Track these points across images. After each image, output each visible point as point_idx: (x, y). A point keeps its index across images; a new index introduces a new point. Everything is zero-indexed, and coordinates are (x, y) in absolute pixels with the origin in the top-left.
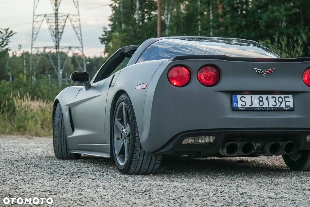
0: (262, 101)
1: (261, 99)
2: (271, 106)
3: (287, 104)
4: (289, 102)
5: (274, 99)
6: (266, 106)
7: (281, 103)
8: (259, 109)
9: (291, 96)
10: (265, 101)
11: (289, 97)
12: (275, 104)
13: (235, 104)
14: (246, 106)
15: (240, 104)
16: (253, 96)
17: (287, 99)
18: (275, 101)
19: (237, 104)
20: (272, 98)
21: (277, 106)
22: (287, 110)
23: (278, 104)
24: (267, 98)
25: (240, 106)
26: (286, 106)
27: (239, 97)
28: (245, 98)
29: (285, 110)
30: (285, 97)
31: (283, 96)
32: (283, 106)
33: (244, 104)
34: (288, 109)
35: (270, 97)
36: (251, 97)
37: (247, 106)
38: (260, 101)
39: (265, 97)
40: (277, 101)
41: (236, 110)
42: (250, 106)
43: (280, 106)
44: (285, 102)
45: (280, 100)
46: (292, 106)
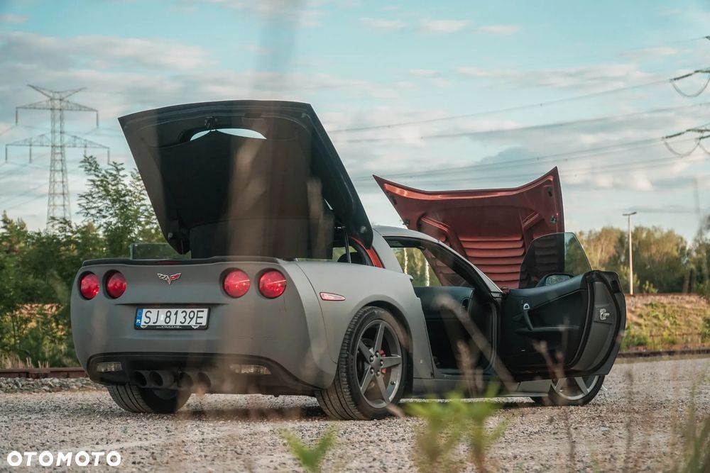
0: (169, 317)
1: (168, 314)
2: (178, 323)
3: (199, 320)
4: (202, 317)
5: (184, 314)
6: (172, 323)
7: (192, 319)
8: (163, 327)
9: (206, 310)
10: (173, 317)
11: (203, 311)
12: (183, 321)
13: (138, 320)
14: (149, 324)
15: (143, 321)
16: (161, 310)
17: (200, 314)
18: (184, 317)
20: (182, 312)
21: (186, 324)
22: (196, 329)
23: (188, 320)
24: (176, 314)
25: (142, 323)
26: (196, 323)
27: (145, 311)
28: (151, 313)
29: (193, 329)
30: (198, 311)
31: (196, 310)
32: (193, 323)
33: (147, 320)
34: (198, 327)
35: (180, 311)
36: (158, 311)
37: (151, 324)
38: (167, 317)
39: (173, 311)
40: (187, 317)
41: (137, 327)
42: (154, 323)
43: (189, 323)
44: (197, 317)
45: (192, 315)
46: (204, 324)
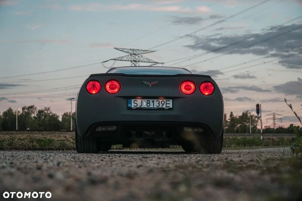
0: (149, 103)
1: (148, 102)
2: (155, 106)
3: (168, 105)
4: (169, 104)
5: (158, 102)
6: (151, 106)
7: (163, 104)
8: (146, 108)
9: (171, 101)
10: (151, 104)
11: (169, 101)
12: (158, 105)
13: (129, 105)
14: (137, 107)
15: (133, 105)
16: (143, 100)
17: (168, 102)
18: (159, 104)
19: (131, 105)
20: (157, 101)
21: (160, 107)
22: (167, 110)
23: (161, 105)
24: (153, 102)
25: (133, 106)
26: (166, 106)
27: (133, 100)
28: (137, 101)
29: (165, 109)
30: (166, 101)
31: (165, 100)
32: (164, 106)
33: (136, 105)
34: (168, 108)
35: (155, 101)
36: (142, 101)
37: (138, 106)
38: (148, 103)
39: (151, 101)
40: (160, 103)
41: (130, 109)
42: (140, 106)
43: (162, 106)
44: (166, 104)
45: (163, 102)
46: (171, 107)
